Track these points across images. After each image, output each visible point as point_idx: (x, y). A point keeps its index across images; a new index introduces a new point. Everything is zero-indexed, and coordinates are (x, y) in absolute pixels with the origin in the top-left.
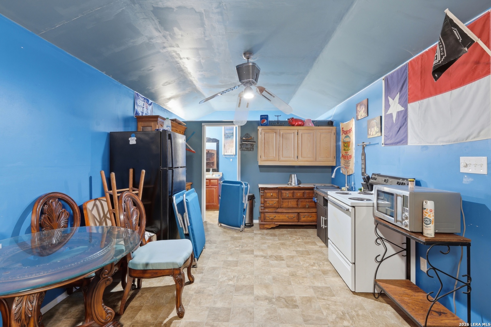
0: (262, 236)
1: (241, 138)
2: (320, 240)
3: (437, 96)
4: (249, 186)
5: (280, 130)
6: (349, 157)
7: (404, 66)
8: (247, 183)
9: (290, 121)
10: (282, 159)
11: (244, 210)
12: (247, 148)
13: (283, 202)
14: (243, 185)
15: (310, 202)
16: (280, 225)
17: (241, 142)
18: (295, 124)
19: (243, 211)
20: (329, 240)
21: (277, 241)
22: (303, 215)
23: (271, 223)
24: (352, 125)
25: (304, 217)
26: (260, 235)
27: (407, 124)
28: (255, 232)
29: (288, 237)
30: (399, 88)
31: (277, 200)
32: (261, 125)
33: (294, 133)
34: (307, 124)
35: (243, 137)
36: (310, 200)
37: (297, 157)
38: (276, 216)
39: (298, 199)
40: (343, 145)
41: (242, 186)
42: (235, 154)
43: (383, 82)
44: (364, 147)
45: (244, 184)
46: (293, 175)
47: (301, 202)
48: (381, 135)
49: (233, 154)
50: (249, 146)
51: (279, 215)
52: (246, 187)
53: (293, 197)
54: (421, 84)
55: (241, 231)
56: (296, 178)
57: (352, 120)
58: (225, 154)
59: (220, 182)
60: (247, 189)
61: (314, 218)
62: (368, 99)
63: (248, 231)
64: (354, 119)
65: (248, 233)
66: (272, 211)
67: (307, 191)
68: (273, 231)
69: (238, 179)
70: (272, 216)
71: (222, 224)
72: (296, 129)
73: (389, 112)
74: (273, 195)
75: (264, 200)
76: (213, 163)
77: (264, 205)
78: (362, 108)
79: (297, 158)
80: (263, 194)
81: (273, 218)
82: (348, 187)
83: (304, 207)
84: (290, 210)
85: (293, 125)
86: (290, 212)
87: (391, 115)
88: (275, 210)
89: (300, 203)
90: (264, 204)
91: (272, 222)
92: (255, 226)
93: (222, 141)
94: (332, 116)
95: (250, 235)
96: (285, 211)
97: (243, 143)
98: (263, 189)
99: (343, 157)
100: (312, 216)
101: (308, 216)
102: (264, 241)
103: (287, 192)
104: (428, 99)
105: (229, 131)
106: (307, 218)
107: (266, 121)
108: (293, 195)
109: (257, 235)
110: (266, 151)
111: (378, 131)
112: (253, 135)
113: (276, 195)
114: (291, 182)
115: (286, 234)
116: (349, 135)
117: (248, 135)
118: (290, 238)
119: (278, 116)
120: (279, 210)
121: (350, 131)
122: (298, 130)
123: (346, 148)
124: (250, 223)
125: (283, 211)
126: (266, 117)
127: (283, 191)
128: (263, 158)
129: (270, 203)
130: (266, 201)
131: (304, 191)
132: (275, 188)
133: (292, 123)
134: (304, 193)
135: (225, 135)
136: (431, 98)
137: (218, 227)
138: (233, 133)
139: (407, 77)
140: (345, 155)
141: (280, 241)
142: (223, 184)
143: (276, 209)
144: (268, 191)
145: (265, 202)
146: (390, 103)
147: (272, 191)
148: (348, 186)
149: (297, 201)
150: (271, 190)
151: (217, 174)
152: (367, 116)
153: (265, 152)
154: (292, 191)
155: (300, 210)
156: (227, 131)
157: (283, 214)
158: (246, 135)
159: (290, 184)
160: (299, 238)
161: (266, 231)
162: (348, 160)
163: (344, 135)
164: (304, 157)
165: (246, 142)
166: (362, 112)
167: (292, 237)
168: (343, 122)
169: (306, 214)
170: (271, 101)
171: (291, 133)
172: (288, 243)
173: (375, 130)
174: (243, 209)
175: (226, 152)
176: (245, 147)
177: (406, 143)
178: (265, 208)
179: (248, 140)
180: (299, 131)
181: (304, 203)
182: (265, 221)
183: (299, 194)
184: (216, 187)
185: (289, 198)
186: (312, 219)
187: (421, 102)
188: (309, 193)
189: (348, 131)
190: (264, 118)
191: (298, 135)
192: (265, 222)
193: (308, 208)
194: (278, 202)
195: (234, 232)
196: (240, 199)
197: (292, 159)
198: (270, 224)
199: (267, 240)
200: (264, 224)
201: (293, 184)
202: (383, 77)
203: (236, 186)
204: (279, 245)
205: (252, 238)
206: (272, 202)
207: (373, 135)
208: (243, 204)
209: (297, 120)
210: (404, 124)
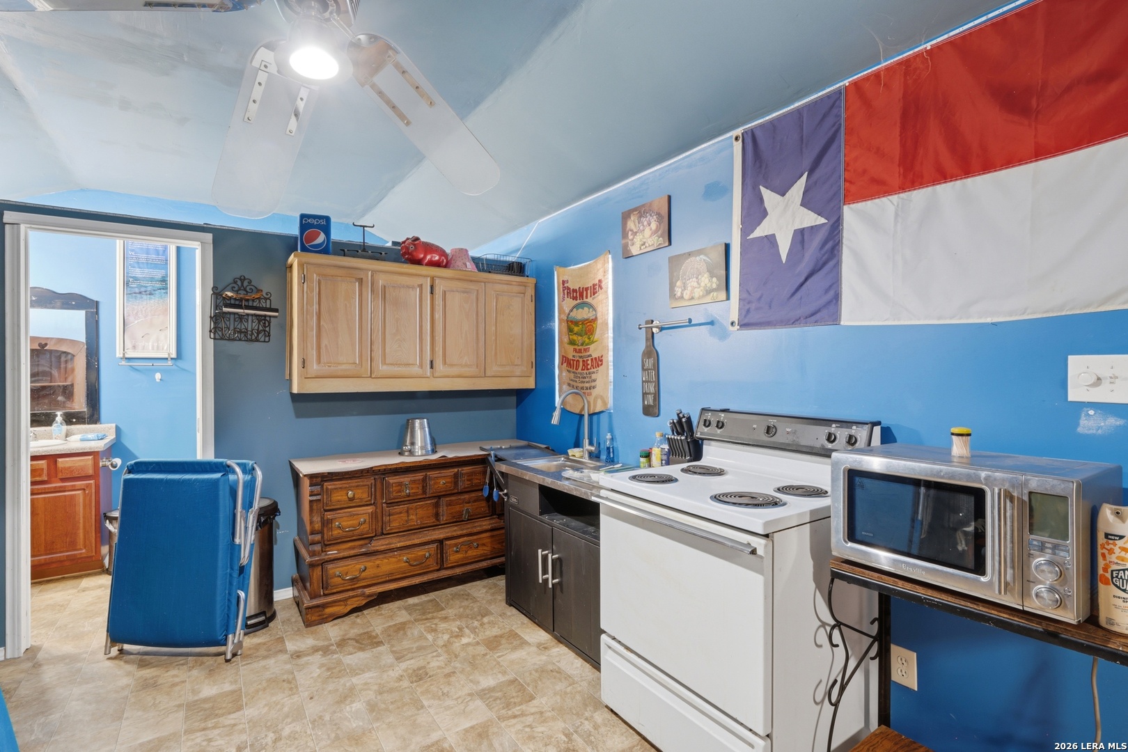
0: (324, 660)
1: (217, 293)
2: (526, 620)
3: (970, 182)
4: (259, 473)
5: (374, 272)
6: (589, 362)
7: (828, 96)
8: (251, 463)
9: (407, 248)
10: (382, 369)
11: (242, 569)
12: (240, 332)
13: (389, 515)
14: (234, 472)
15: (475, 501)
16: (380, 593)
17: (217, 307)
18: (425, 257)
19: (236, 574)
20: (603, 637)
21: (391, 666)
22: (456, 545)
23: (351, 593)
24: (605, 271)
25: (457, 552)
26: (317, 658)
27: (838, 264)
28: (291, 646)
29: (421, 637)
30: (808, 161)
31: (370, 509)
32: (304, 249)
33: (421, 286)
34: (459, 263)
35: (224, 289)
36: (473, 495)
37: (432, 362)
38: (368, 565)
39: (439, 497)
40: (565, 330)
41: (232, 477)
42: (174, 355)
43: (738, 146)
44: (653, 333)
45: (238, 470)
46: (417, 422)
47: (449, 504)
48: (728, 298)
49: (166, 356)
50: (251, 325)
51: (378, 562)
52: (248, 477)
53: (424, 492)
54: (903, 145)
55: (227, 661)
56: (427, 429)
57: (602, 257)
58: (130, 354)
59: (108, 464)
60: (250, 486)
61: (485, 548)
62: (669, 197)
63: (257, 647)
64: (610, 256)
65: (263, 663)
66: (352, 552)
67: (466, 469)
68: (358, 620)
69: (203, 451)
70: (352, 568)
71: (126, 647)
72: (427, 276)
73: (759, 232)
74: (356, 496)
75: (322, 518)
76: (68, 392)
77: (323, 537)
78: (645, 223)
79: (432, 367)
80: (318, 497)
81: (357, 574)
82: (593, 448)
83: (457, 520)
84: (413, 537)
85: (418, 262)
86: (417, 541)
87: (771, 240)
88: (362, 546)
89: (445, 508)
90: (321, 532)
91: (353, 589)
92: (280, 616)
93: (115, 307)
94: (517, 250)
95: (275, 665)
96: (399, 545)
97: (225, 310)
98: (319, 479)
99: (565, 365)
100: (480, 542)
101: (469, 545)
102: (342, 681)
103: (406, 479)
104: (930, 189)
105: (146, 270)
106: (466, 552)
107: (321, 238)
108: (423, 487)
109: (305, 659)
110: (324, 342)
111: (714, 286)
112: (267, 284)
113: (365, 495)
114: (413, 444)
115: (409, 622)
116: (589, 300)
117: (246, 283)
118: (430, 637)
119: (364, 227)
120: (378, 544)
121: (595, 289)
122: (433, 279)
123: (580, 338)
124: (263, 613)
125: (393, 546)
126: (323, 222)
127: (392, 480)
128: (314, 367)
129: (344, 524)
130: (330, 521)
131: (456, 470)
132: (362, 471)
133: (414, 253)
134: (456, 476)
135: (126, 284)
136: (943, 185)
137: (109, 663)
138: (164, 280)
139: (838, 130)
140: (573, 356)
141: (404, 665)
142: (131, 476)
143: (367, 541)
144: (338, 484)
145: (326, 523)
146: (767, 204)
147: (354, 482)
148: (591, 444)
149: (437, 505)
150: (347, 479)
151: (92, 431)
152: (667, 244)
153: (323, 346)
154: (419, 476)
155: (446, 530)
156: (138, 270)
157: (391, 554)
158: (235, 282)
159: (410, 451)
160: (461, 629)
161: (333, 631)
162: (585, 372)
163: (569, 303)
164: (452, 365)
165: (240, 307)
166: (647, 232)
167: (435, 630)
168: (564, 263)
169: (461, 540)
170: (408, 124)
171: (413, 288)
172: (434, 664)
173: (703, 284)
174: (236, 568)
175: (134, 347)
176: (232, 328)
177: (835, 318)
178: (326, 545)
179: (247, 300)
180: (437, 281)
181: (457, 508)
182: (326, 592)
183: (442, 480)
184: (88, 486)
185: (411, 500)
186: (479, 552)
187: (903, 199)
188: (470, 474)
189: (587, 289)
190: (314, 225)
191: (432, 293)
192: (325, 595)
193: (468, 520)
194: (374, 516)
195: (195, 672)
196: (223, 530)
197: (416, 370)
198: (346, 600)
199: (354, 672)
200: (324, 606)
201: (418, 451)
202: (739, 131)
203: (203, 481)
204: (405, 683)
205: (289, 682)
206: (356, 519)
207: (692, 298)
208: (234, 549)
209: (430, 248)
210: (825, 264)
